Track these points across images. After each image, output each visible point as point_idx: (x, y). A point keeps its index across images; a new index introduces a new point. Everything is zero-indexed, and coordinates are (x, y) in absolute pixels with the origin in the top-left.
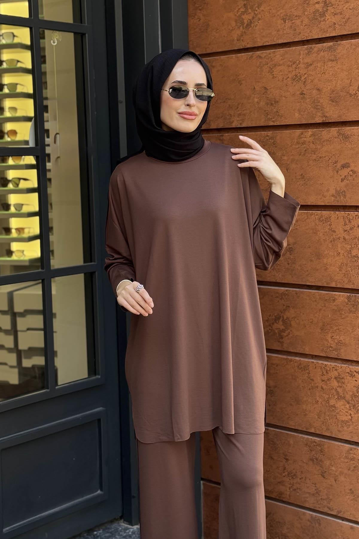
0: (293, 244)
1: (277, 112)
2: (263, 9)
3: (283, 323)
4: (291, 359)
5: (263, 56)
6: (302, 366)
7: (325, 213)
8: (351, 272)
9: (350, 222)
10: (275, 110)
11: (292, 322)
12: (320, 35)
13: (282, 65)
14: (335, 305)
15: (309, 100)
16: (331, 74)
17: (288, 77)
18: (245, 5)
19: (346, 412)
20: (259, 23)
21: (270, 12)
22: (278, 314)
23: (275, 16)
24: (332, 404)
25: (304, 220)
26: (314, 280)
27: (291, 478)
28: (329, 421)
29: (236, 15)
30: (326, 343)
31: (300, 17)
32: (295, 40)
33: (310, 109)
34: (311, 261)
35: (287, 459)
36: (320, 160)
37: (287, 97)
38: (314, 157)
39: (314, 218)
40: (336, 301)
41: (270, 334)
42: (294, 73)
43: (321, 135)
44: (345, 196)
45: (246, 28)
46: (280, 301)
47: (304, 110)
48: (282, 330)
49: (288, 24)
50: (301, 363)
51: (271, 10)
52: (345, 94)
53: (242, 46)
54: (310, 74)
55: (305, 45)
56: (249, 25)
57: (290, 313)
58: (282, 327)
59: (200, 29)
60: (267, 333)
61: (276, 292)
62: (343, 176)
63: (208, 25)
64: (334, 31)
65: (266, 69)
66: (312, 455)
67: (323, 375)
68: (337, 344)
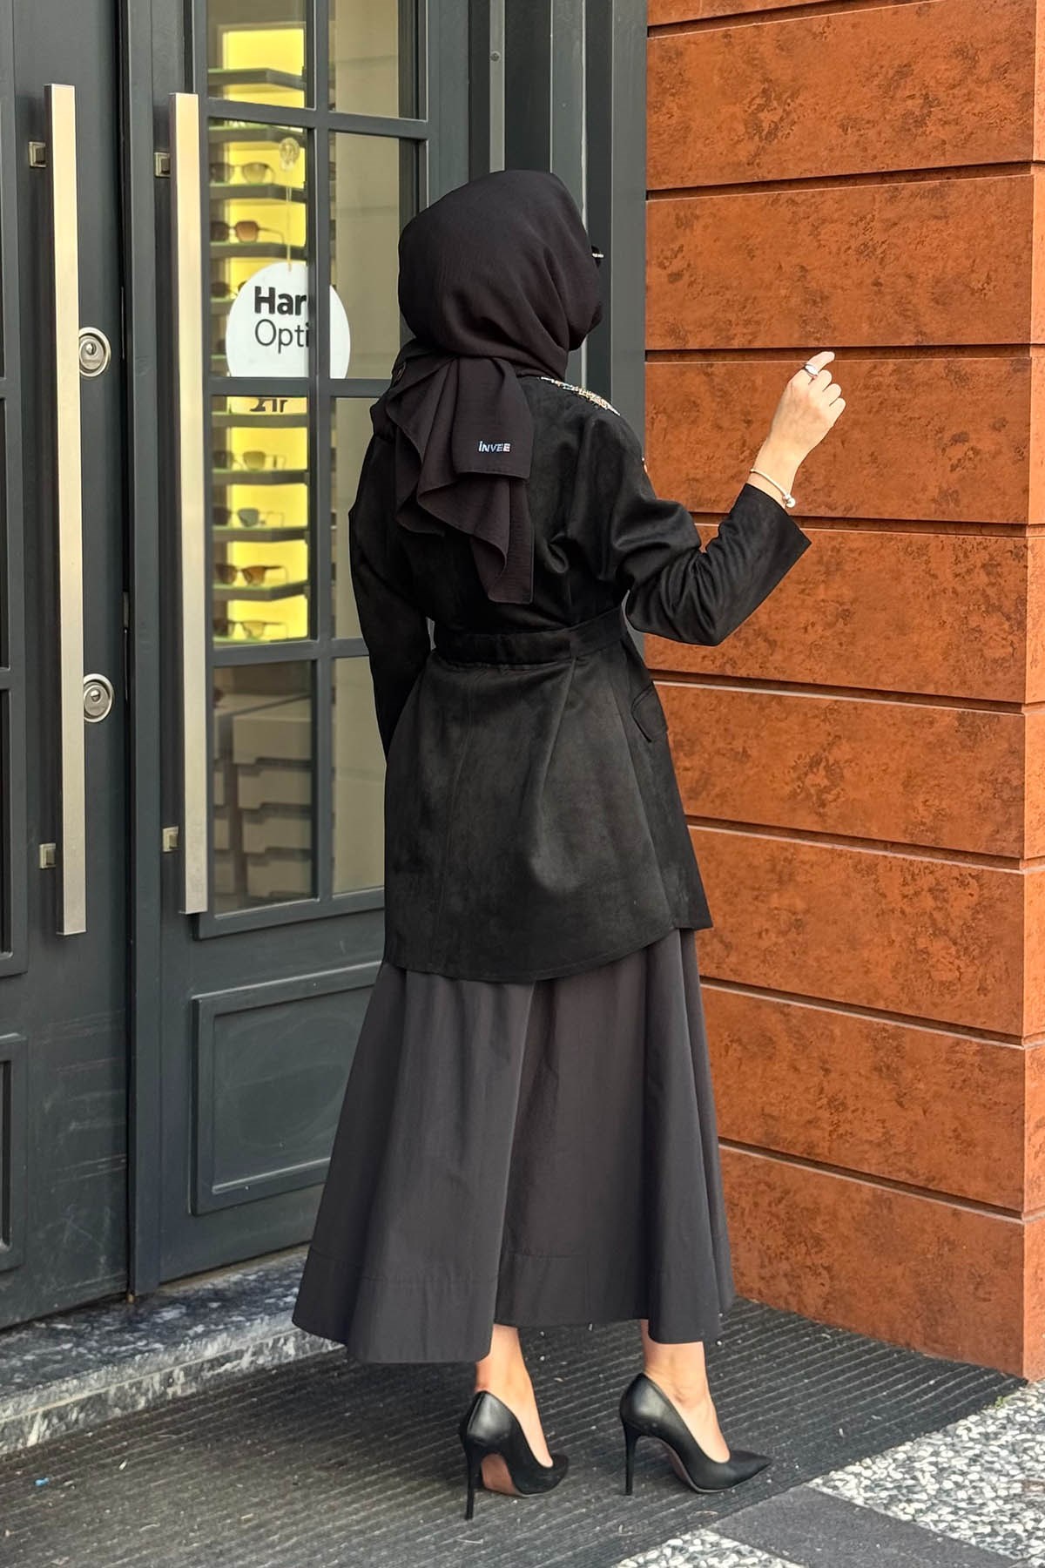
0: (852, 604)
1: (825, 319)
2: (801, 101)
3: (827, 772)
4: (841, 851)
5: (799, 199)
6: (863, 866)
7: (919, 537)
8: (967, 664)
9: (966, 556)
10: (821, 316)
11: (845, 771)
12: (914, 163)
13: (836, 221)
14: (933, 734)
15: (891, 297)
16: (934, 245)
17: (849, 248)
18: (764, 91)
19: (950, 962)
20: (792, 130)
21: (815, 109)
22: (817, 754)
23: (825, 118)
24: (922, 947)
25: (874, 551)
26: (893, 680)
27: (833, 1111)
28: (915, 984)
29: (745, 112)
31: (876, 125)
32: (864, 172)
33: (891, 317)
34: (888, 638)
35: (826, 1070)
36: (910, 422)
37: (846, 290)
38: (899, 417)
39: (896, 546)
40: (936, 725)
41: (799, 797)
42: (861, 239)
43: (913, 373)
44: (957, 502)
45: (766, 138)
46: (822, 724)
47: (879, 318)
48: (825, 787)
49: (852, 136)
50: (860, 860)
51: (818, 104)
52: (962, 288)
53: (757, 177)
54: (892, 243)
55: (887, 183)
56: (772, 134)
57: (843, 752)
58: (826, 782)
59: (672, 136)
60: (794, 795)
61: (815, 705)
62: (954, 461)
63: (688, 129)
64: (942, 158)
65: (804, 226)
66: (878, 1058)
67: (905, 884)
68: (935, 816)
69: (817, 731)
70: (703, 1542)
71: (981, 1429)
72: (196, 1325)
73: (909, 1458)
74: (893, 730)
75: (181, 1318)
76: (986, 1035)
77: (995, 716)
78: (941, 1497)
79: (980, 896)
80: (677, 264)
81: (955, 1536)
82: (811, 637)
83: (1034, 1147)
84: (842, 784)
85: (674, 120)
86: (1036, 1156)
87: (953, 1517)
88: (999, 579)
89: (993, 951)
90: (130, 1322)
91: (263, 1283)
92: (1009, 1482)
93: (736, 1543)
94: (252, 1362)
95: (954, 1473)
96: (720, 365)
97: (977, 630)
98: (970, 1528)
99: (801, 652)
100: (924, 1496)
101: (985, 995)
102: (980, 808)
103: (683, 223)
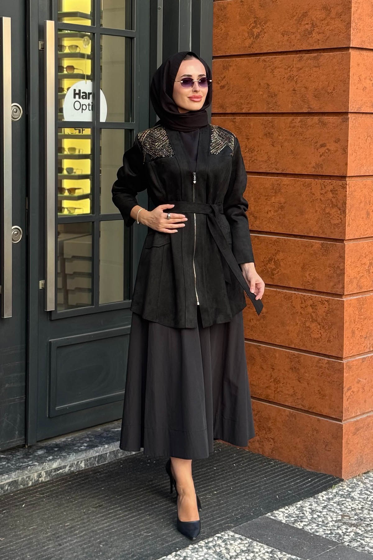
0: (284, 204)
1: (276, 102)
2: (268, 25)
3: (274, 263)
4: (279, 291)
5: (267, 60)
6: (287, 297)
7: (308, 180)
8: (325, 225)
9: (325, 187)
10: (274, 101)
11: (281, 263)
12: (308, 48)
13: (280, 68)
14: (312, 250)
15: (299, 95)
16: (315, 77)
17: (285, 77)
18: (255, 21)
19: (317, 331)
20: (265, 35)
21: (273, 28)
22: (271, 257)
23: (276, 31)
24: (308, 325)
25: (292, 185)
26: (298, 231)
27: (275, 383)
28: (305, 339)
29: (248, 29)
30: (305, 278)
31: (294, 33)
32: (290, 50)
33: (299, 102)
34: (297, 216)
35: (273, 369)
36: (305, 140)
37: (283, 92)
38: (301, 138)
39: (300, 183)
40: (314, 247)
41: (265, 272)
42: (289, 74)
43: (307, 122)
44: (322, 168)
45: (255, 38)
46: (273, 246)
47: (295, 102)
49: (286, 38)
50: (286, 295)
51: (274, 26)
52: (324, 92)
53: (252, 52)
54: (300, 76)
55: (298, 54)
56: (258, 36)
57: (280, 256)
58: (274, 267)
59: (221, 37)
61: (271, 239)
62: (321, 153)
63: (228, 34)
64: (318, 46)
65: (269, 70)
66: (292, 365)
67: (302, 303)
68: (313, 280)
69: (271, 249)
70: (228, 535)
71: (327, 497)
72: (50, 456)
73: (301, 506)
74: (298, 249)
75: (44, 454)
76: (330, 357)
77: (334, 244)
78: (313, 520)
79: (329, 308)
80: (223, 83)
81: (318, 534)
82: (270, 215)
83: (347, 397)
84: (280, 267)
85: (223, 31)
86: (348, 400)
87: (317, 527)
88: (336, 195)
89: (333, 327)
90: (26, 455)
91: (73, 442)
92: (337, 515)
93: (240, 536)
94: (69, 470)
95: (317, 512)
96: (238, 119)
97: (329, 213)
98: (323, 531)
99: (266, 221)
100: (307, 520)
101: (330, 343)
102: (329, 277)
103: (226, 68)
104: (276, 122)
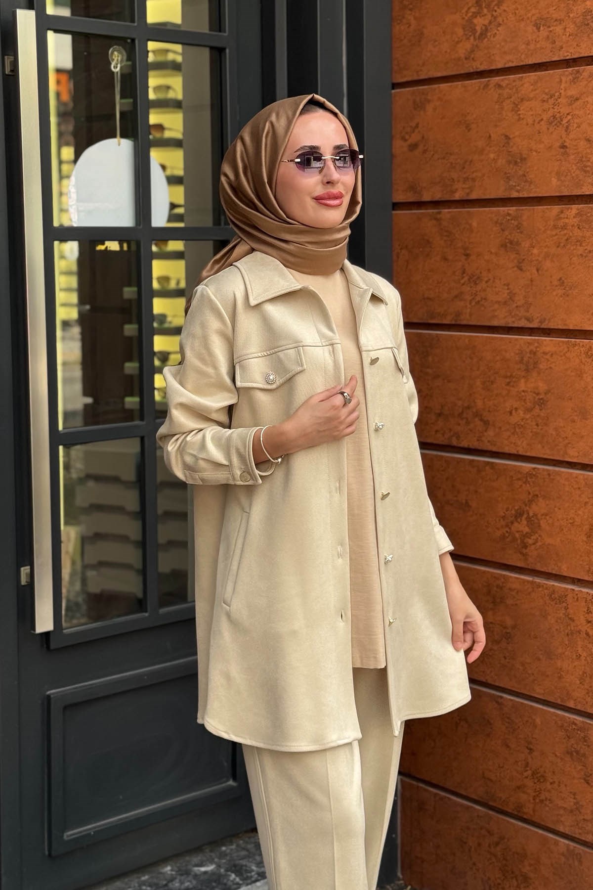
0: (545, 394)
1: (524, 175)
2: (505, 8)
3: (528, 522)
4: (539, 583)
5: (504, 84)
6: (556, 596)
10: (521, 173)
11: (541, 522)
13: (532, 99)
15: (574, 156)
17: (542, 120)
20: (498, 30)
21: (515, 13)
22: (520, 508)
23: (523, 20)
25: (562, 354)
27: (536, 781)
29: (463, 18)
31: (562, 22)
32: (553, 59)
33: (574, 172)
34: (573, 421)
35: (531, 750)
36: (589, 255)
37: (539, 152)
38: (580, 250)
39: (579, 351)
41: (508, 540)
42: (550, 113)
45: (479, 38)
46: (524, 485)
47: (565, 174)
48: (527, 533)
49: (544, 32)
50: (554, 591)
51: (517, 9)
53: (473, 68)
54: (575, 114)
55: (571, 67)
56: (483, 35)
57: (540, 507)
58: (527, 529)
59: (409, 41)
60: (503, 537)
61: (518, 471)
63: (422, 33)
65: (508, 105)
66: (570, 744)
69: (520, 490)
74: (578, 492)
80: (415, 138)
82: (514, 419)
84: (539, 532)
85: (411, 29)
96: (446, 212)
99: (508, 430)
103: (419, 106)
104: (524, 218)
